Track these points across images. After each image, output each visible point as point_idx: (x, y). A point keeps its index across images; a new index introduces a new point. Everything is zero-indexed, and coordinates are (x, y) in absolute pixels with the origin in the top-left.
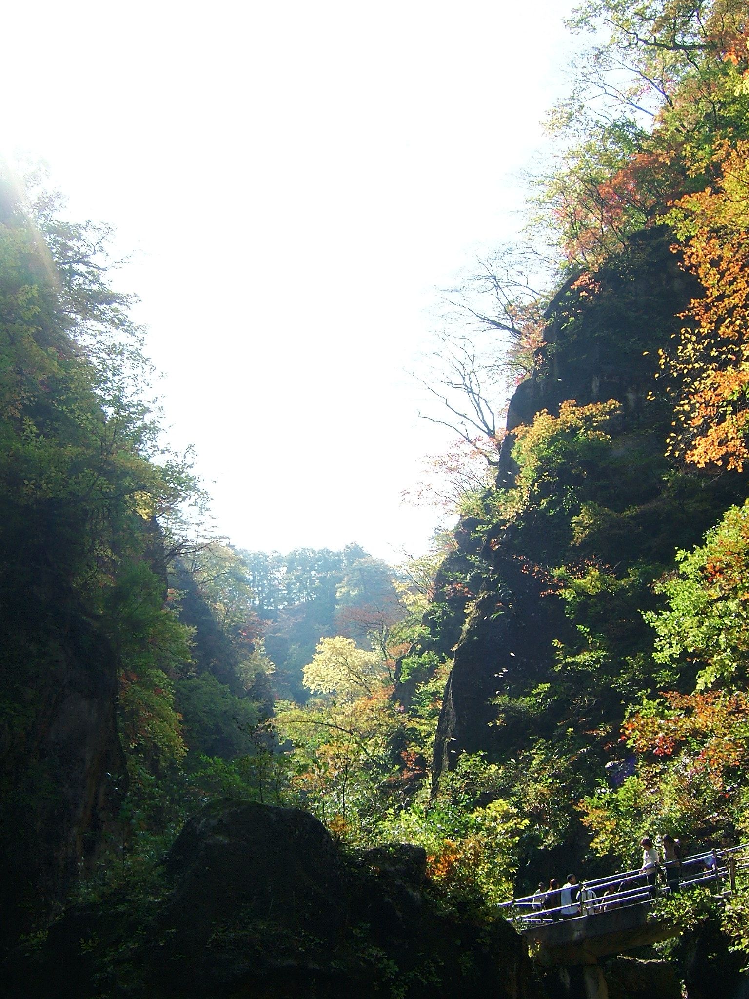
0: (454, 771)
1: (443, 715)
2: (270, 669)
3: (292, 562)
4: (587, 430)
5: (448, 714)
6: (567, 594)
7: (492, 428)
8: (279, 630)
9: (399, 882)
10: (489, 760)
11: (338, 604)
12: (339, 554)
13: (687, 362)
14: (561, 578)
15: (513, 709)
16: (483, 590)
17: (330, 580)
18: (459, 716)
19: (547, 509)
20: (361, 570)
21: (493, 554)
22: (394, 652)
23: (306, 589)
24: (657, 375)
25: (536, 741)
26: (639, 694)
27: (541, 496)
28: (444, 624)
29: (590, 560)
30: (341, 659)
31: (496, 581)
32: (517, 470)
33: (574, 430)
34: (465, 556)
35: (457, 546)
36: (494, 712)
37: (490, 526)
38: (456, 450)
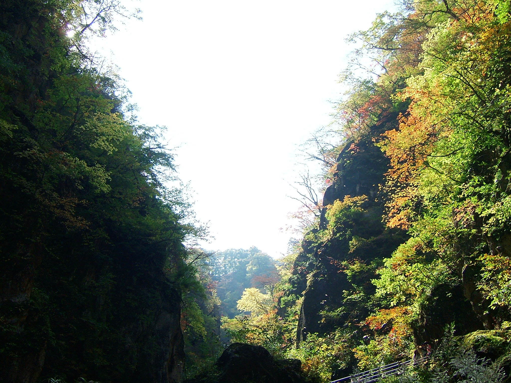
0: (305, 341)
1: (300, 320)
2: (219, 302)
3: (226, 255)
4: (354, 207)
5: (302, 319)
6: (348, 272)
7: (316, 201)
8: (221, 286)
9: (293, 371)
10: (319, 336)
11: (247, 274)
12: (247, 251)
13: (389, 187)
14: (345, 266)
15: (328, 316)
16: (315, 269)
17: (243, 262)
18: (306, 319)
19: (339, 237)
20: (258, 258)
21: (318, 256)
22: (277, 295)
23: (233, 267)
24: (378, 192)
25: (337, 329)
26: (375, 309)
27: (337, 232)
28: (298, 283)
29: (356, 258)
30: (253, 298)
31: (320, 266)
32: (328, 222)
33: (350, 207)
34: (306, 255)
35: (303, 250)
36: (320, 317)
37: (317, 244)
38: (301, 210)
